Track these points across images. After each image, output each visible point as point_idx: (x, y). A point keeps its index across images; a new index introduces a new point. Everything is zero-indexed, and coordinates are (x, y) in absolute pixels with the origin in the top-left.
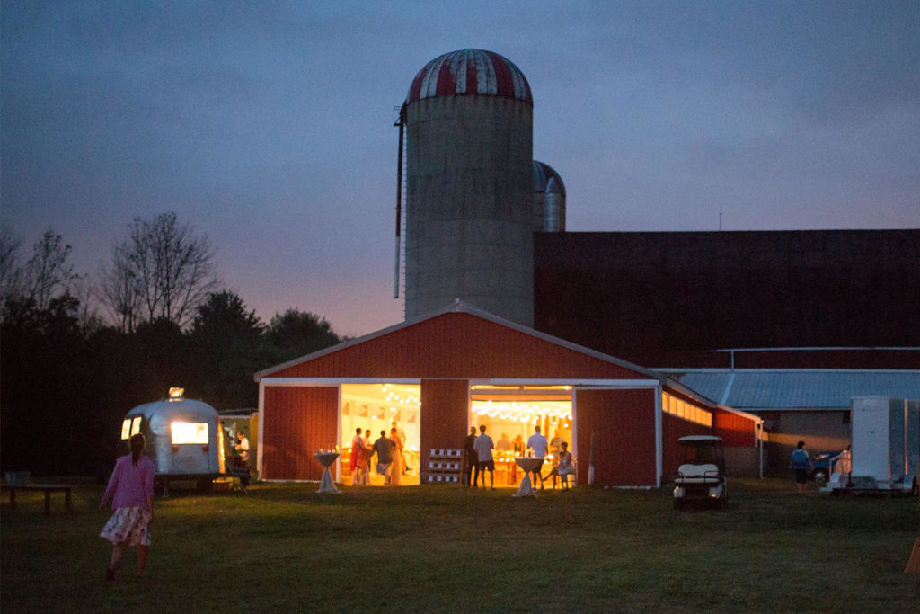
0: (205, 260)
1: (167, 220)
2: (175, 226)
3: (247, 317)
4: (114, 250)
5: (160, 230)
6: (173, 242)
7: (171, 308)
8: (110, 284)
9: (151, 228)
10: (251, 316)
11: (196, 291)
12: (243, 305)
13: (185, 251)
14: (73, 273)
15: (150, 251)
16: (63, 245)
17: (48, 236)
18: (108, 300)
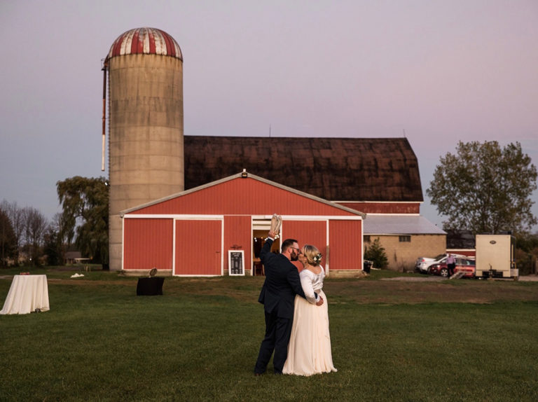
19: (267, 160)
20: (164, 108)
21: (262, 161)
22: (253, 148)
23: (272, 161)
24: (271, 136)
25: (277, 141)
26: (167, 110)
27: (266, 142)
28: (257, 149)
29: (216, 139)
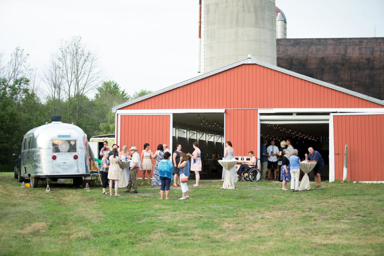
0: (96, 59)
1: (76, 40)
2: (81, 42)
3: (121, 93)
4: (51, 56)
5: (73, 44)
6: (79, 51)
7: (79, 84)
8: (47, 73)
9: (69, 44)
10: (123, 93)
11: (92, 76)
12: (119, 87)
13: (87, 55)
14: (30, 68)
15: (68, 56)
16: (25, 54)
17: (17, 49)
18: (46, 80)
19: (368, 59)
20: (252, 9)
21: (363, 61)
22: (357, 48)
23: (373, 61)
24: (376, 37)
25: (381, 41)
26: (256, 11)
27: (371, 42)
28: (360, 49)
29: (322, 41)
